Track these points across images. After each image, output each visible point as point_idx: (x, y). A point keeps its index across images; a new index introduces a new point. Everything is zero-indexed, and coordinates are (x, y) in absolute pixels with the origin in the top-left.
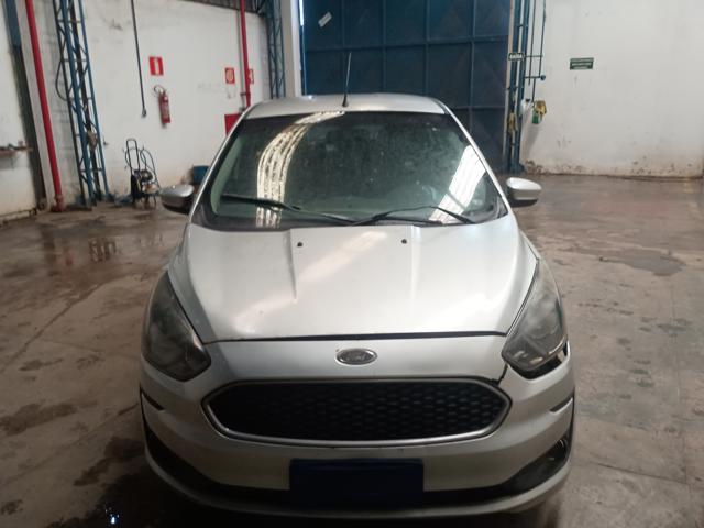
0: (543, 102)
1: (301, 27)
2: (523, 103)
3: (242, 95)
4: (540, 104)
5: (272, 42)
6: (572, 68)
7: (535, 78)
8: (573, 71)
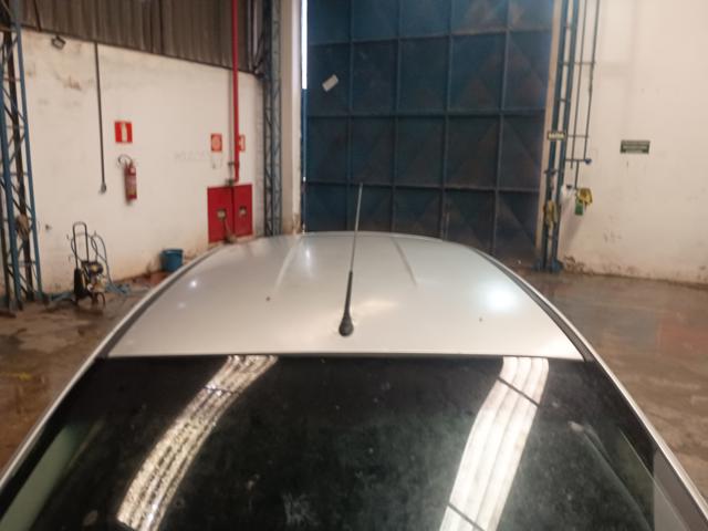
0: (589, 191)
1: (302, 91)
2: (564, 189)
3: (230, 164)
4: (585, 192)
5: (268, 105)
6: (623, 150)
7: (578, 161)
8: (623, 155)
